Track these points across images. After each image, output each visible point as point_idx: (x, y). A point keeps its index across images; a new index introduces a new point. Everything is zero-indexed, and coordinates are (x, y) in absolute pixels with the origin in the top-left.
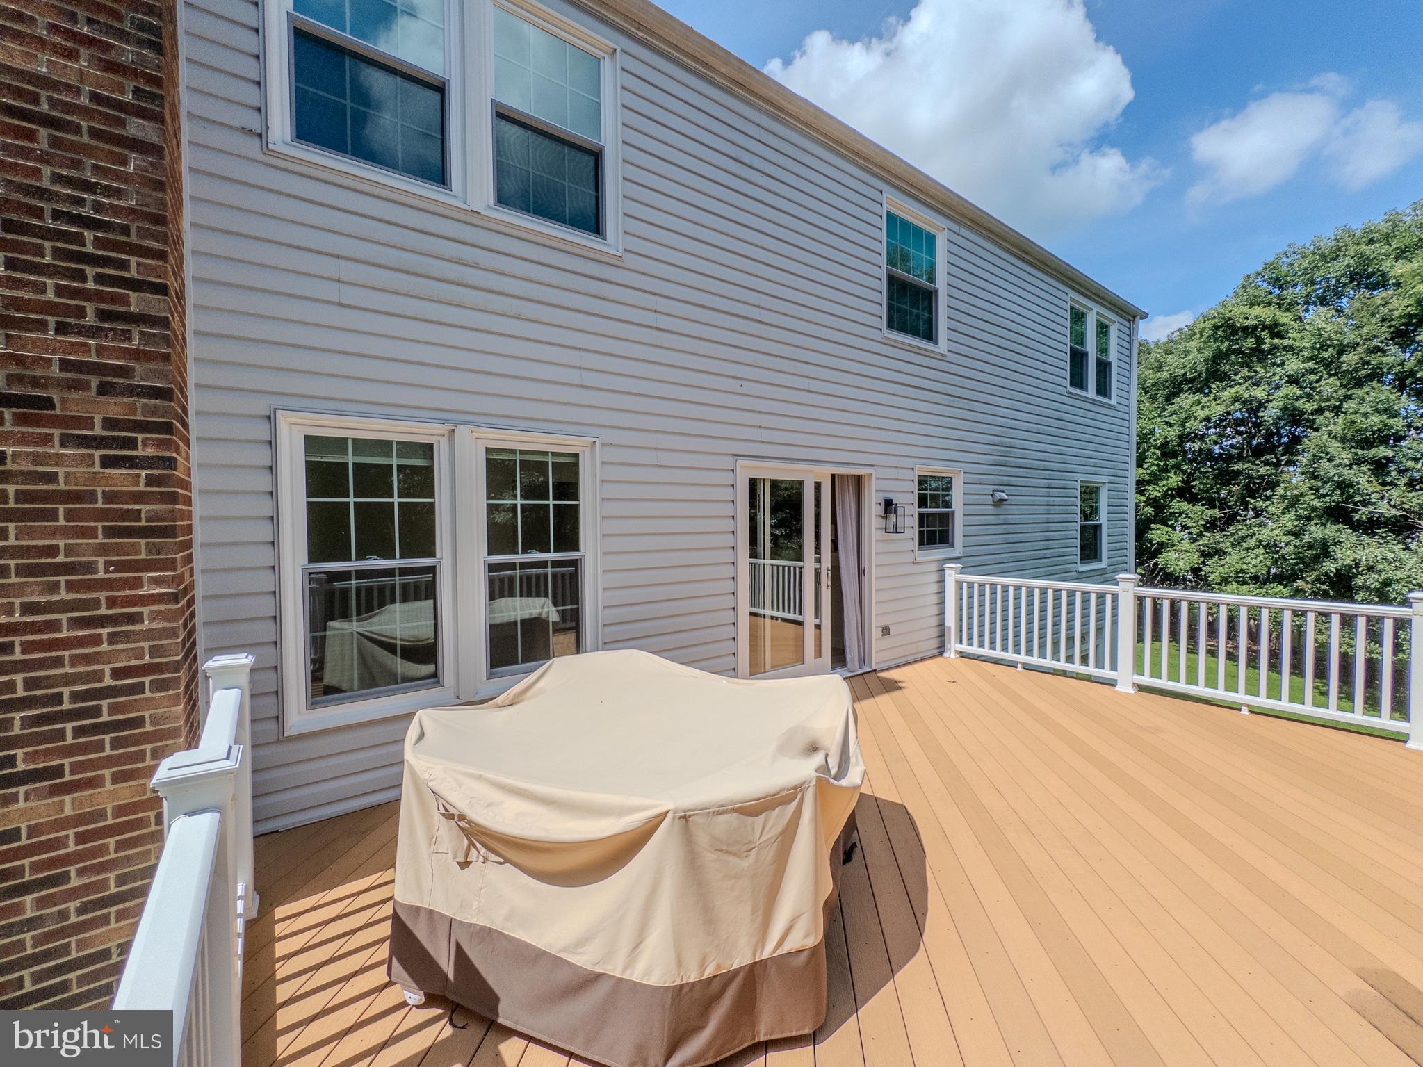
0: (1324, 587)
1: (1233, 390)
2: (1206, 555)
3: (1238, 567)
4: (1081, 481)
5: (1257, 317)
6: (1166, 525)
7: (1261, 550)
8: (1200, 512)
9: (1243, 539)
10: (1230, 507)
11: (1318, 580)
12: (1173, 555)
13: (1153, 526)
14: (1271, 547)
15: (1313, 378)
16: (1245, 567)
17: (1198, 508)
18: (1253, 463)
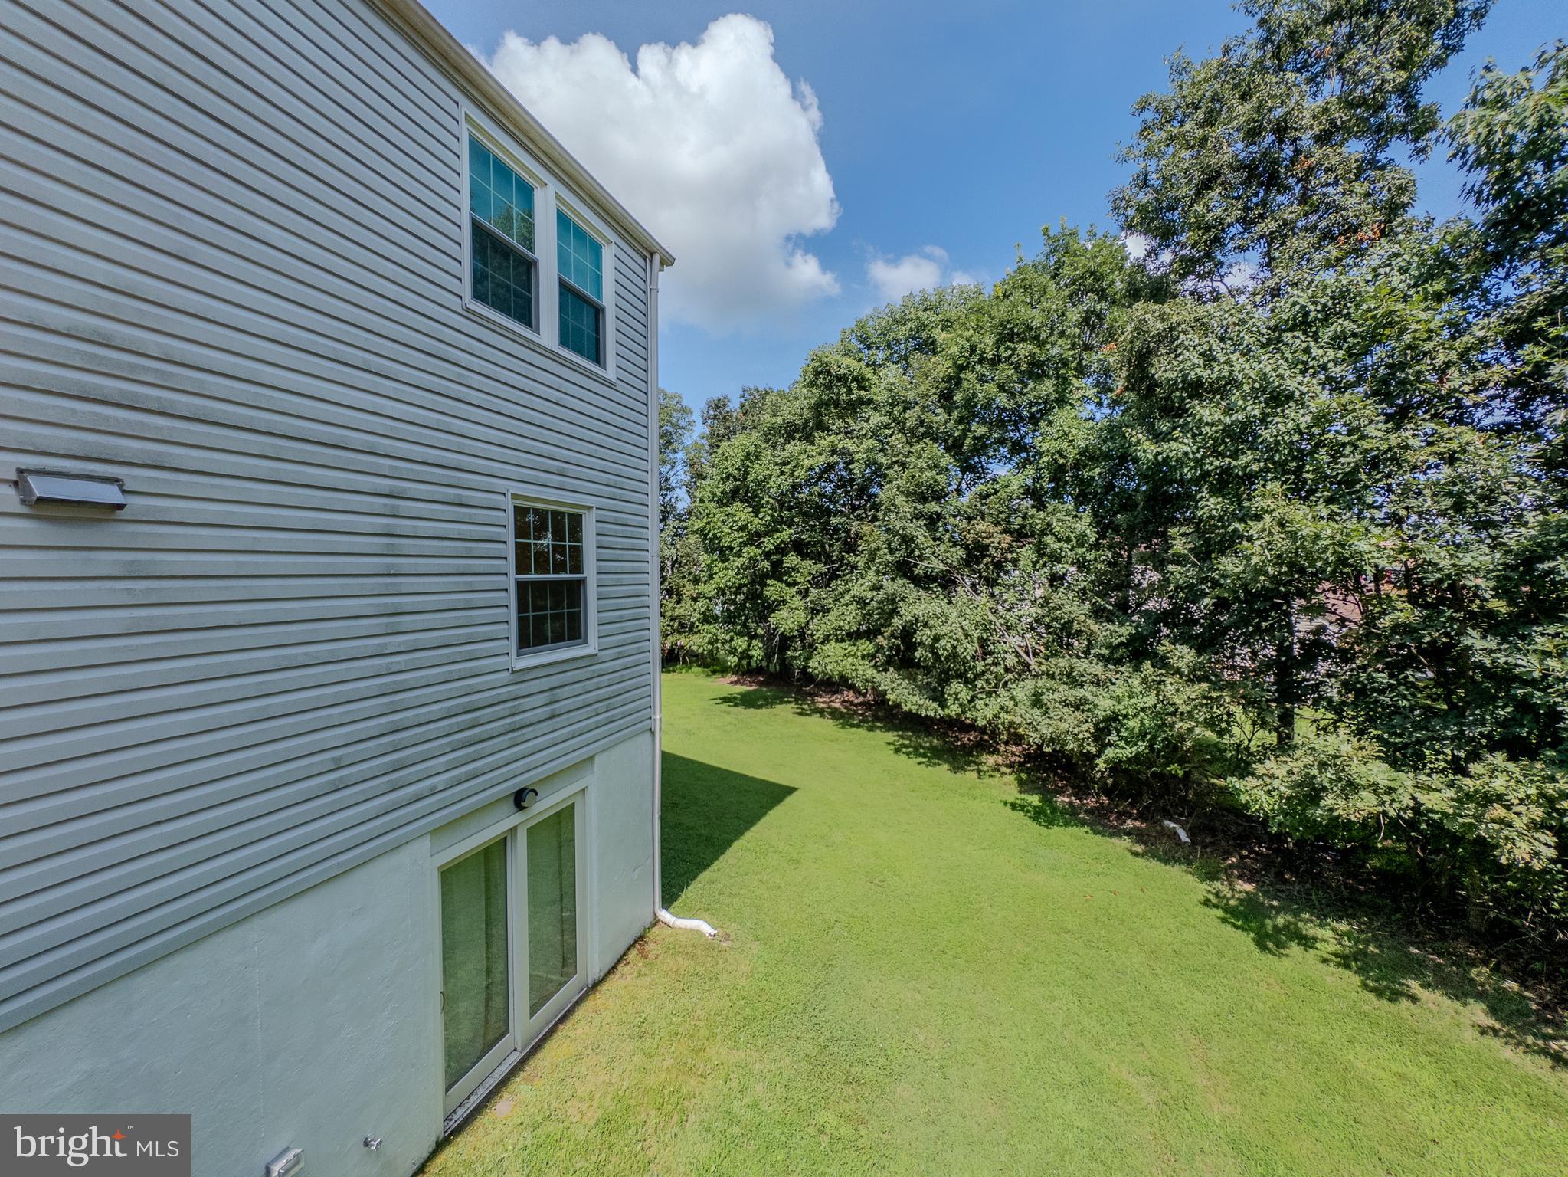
0: (897, 642)
1: (829, 439)
2: (814, 612)
3: (837, 624)
4: (514, 496)
5: (847, 367)
6: (781, 581)
7: (853, 607)
8: (809, 568)
9: (842, 594)
10: (833, 562)
11: (893, 635)
12: (783, 613)
13: (769, 582)
14: (861, 602)
15: (887, 432)
16: (842, 623)
17: (808, 562)
18: (848, 518)
